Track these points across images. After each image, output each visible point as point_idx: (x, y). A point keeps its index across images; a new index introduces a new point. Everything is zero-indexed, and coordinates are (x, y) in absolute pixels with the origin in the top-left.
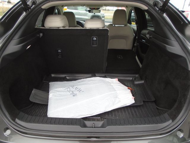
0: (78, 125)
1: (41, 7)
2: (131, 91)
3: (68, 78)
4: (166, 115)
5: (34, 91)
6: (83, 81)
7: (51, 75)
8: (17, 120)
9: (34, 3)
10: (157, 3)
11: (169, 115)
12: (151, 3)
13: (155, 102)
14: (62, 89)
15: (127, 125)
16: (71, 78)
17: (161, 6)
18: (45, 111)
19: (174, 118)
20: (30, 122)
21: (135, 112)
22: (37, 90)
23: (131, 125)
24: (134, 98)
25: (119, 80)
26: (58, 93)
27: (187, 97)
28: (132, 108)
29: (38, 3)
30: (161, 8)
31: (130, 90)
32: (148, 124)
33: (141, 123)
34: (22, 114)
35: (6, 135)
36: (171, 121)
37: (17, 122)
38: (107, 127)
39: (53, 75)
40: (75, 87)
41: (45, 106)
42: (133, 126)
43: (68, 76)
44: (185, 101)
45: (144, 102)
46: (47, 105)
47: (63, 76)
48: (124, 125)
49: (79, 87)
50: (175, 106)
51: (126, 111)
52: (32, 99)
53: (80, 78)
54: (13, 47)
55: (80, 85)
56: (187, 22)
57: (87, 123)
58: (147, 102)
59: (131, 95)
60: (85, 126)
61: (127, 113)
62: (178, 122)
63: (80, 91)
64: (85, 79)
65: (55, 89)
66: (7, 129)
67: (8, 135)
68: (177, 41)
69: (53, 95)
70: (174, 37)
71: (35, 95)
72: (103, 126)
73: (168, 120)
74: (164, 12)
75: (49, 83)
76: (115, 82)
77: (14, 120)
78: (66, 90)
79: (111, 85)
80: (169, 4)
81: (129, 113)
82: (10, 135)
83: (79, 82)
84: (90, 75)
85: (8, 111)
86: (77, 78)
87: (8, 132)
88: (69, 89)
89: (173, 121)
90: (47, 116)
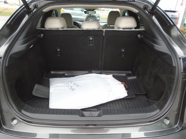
0: (77, 115)
1: (42, 10)
2: (125, 86)
3: (66, 75)
4: (155, 106)
5: (36, 86)
6: (80, 77)
8: (23, 111)
9: (35, 7)
10: (147, 6)
11: (157, 105)
12: (142, 6)
13: (146, 95)
14: (61, 84)
15: (120, 114)
16: (69, 74)
17: (150, 10)
19: (161, 107)
20: (34, 112)
21: (128, 104)
22: (39, 85)
23: (124, 114)
24: (127, 91)
25: (114, 76)
26: (58, 88)
27: (172, 89)
28: (125, 101)
29: (39, 6)
30: (150, 11)
31: (123, 85)
32: (138, 113)
33: (133, 113)
34: (26, 106)
35: (13, 124)
36: (158, 110)
37: (23, 113)
38: (103, 116)
39: (52, 72)
40: (73, 83)
41: (47, 100)
42: (126, 115)
43: (66, 73)
44: (171, 92)
45: (136, 95)
46: (49, 99)
47: (62, 73)
48: (117, 114)
49: (77, 82)
50: (162, 98)
51: (120, 103)
52: (34, 93)
53: (77, 74)
54: (19, 47)
55: (78, 80)
56: (172, 24)
57: (85, 113)
58: (139, 95)
59: (124, 89)
60: (83, 116)
61: (120, 105)
62: (165, 110)
63: (78, 86)
64: (82, 76)
65: (56, 85)
66: (14, 119)
67: (15, 125)
68: (164, 41)
69: (53, 90)
70: (161, 37)
71: (37, 90)
72: (99, 116)
73: (156, 110)
74: (153, 15)
75: (50, 79)
76: (110, 78)
77: (20, 111)
78: (65, 85)
79: (106, 81)
80: (157, 7)
81: (122, 105)
82: (17, 124)
83: (77, 78)
84: (87, 72)
85: (14, 103)
86: (75, 74)
87: (15, 122)
88: (68, 85)
89: (160, 110)
90: (49, 108)
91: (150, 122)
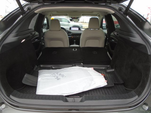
0: (61, 100)
1: (34, 12)
2: (105, 77)
3: (53, 68)
4: (133, 92)
5: (26, 76)
6: (65, 69)
7: (40, 66)
8: (11, 96)
9: (29, 9)
10: (121, 8)
11: (135, 92)
12: (117, 8)
13: (123, 84)
14: (48, 74)
15: (101, 100)
16: (56, 67)
17: (124, 11)
18: (34, 92)
19: (139, 94)
20: (22, 97)
21: (108, 92)
22: (28, 75)
23: (104, 100)
24: (106, 81)
25: (94, 69)
26: (45, 77)
27: (149, 76)
28: (105, 89)
29: (32, 8)
31: (103, 76)
32: (118, 99)
33: (113, 99)
34: (15, 91)
35: (1, 108)
36: (137, 97)
37: (11, 98)
38: (85, 102)
39: (41, 66)
40: (59, 73)
42: (107, 101)
43: (53, 66)
44: (147, 79)
45: (115, 84)
46: (37, 87)
47: (50, 66)
48: (99, 100)
50: (140, 85)
51: (101, 91)
52: (24, 82)
53: (63, 67)
55: (63, 72)
56: (145, 20)
57: (68, 99)
58: (118, 84)
59: (104, 79)
60: (67, 101)
61: (101, 93)
62: (143, 97)
63: (63, 76)
64: (67, 68)
65: (43, 75)
66: (3, 103)
67: (3, 109)
68: (138, 34)
69: (41, 79)
71: (27, 79)
72: (81, 101)
73: (135, 96)
74: (127, 15)
75: (39, 71)
76: (91, 70)
77: (9, 96)
78: (52, 75)
79: (88, 72)
80: (130, 9)
81: (103, 93)
82: (4, 108)
83: (63, 70)
84: (72, 66)
85: (4, 89)
86: (61, 67)
87: (3, 106)
88: (54, 75)
89: (139, 96)
90: (36, 94)
91: (130, 107)
